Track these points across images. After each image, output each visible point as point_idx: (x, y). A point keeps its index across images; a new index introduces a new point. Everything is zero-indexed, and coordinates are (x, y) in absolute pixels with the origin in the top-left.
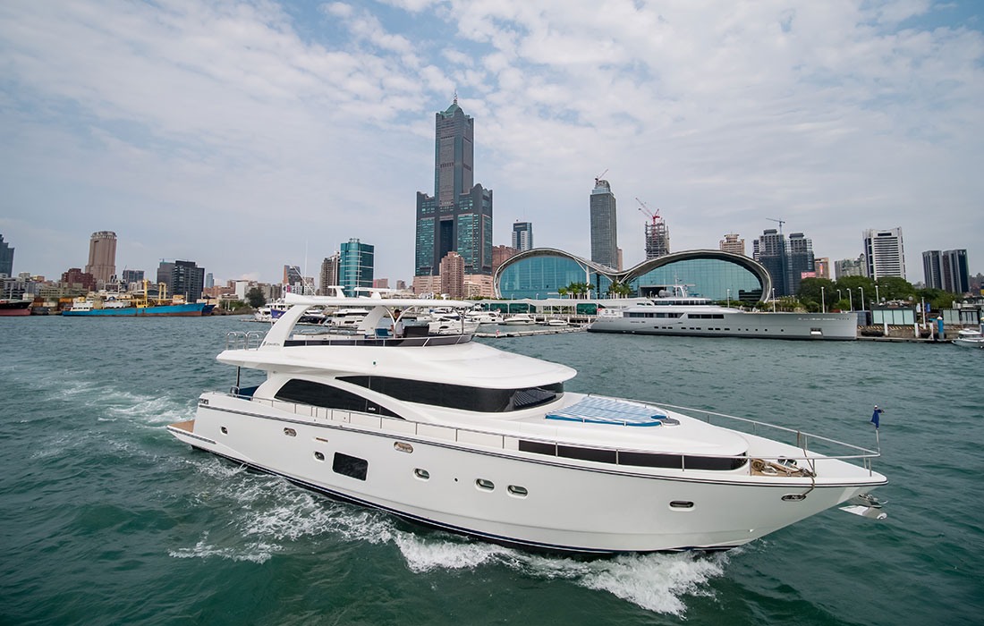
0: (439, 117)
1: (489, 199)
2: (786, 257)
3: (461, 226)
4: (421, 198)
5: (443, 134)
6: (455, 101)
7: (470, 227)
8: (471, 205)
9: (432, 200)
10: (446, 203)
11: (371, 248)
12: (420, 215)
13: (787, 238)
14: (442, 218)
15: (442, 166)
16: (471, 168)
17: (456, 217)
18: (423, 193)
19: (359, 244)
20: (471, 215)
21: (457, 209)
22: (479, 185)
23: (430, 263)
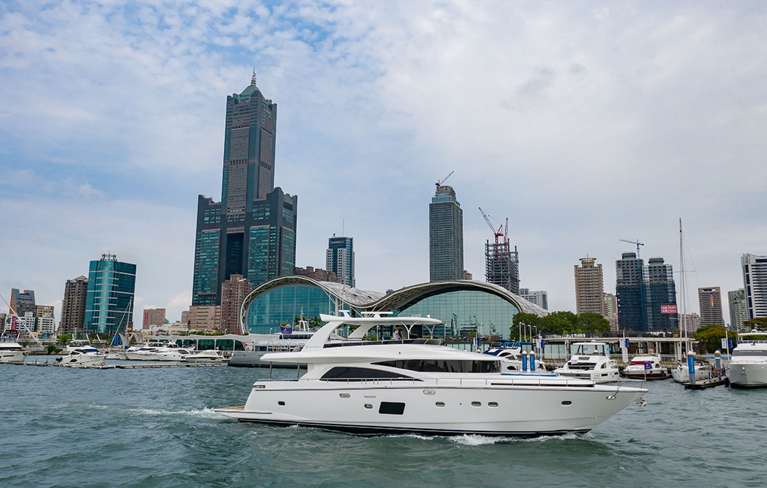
0: (232, 101)
1: (291, 205)
2: (644, 286)
3: (253, 241)
4: (204, 203)
5: (235, 122)
6: (253, 82)
8: (268, 214)
9: (218, 206)
10: (236, 211)
11: (132, 268)
12: (201, 225)
13: (646, 264)
14: (231, 230)
15: (233, 162)
16: (271, 168)
17: (247, 230)
18: (206, 196)
19: (115, 263)
20: (268, 227)
21: (249, 220)
22: (278, 189)
23: (212, 289)
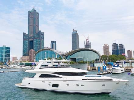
0: (30, 12)
1: (43, 34)
2: (118, 50)
3: (35, 42)
4: (24, 34)
5: (30, 17)
6: (34, 8)
7: (38, 42)
8: (38, 36)
9: (27, 35)
10: (31, 36)
11: (10, 48)
12: (24, 39)
13: (119, 45)
14: (30, 40)
15: (30, 25)
16: (38, 26)
17: (34, 40)
18: (25, 33)
19: (6, 47)
20: (38, 39)
21: (34, 38)
22: (40, 31)
